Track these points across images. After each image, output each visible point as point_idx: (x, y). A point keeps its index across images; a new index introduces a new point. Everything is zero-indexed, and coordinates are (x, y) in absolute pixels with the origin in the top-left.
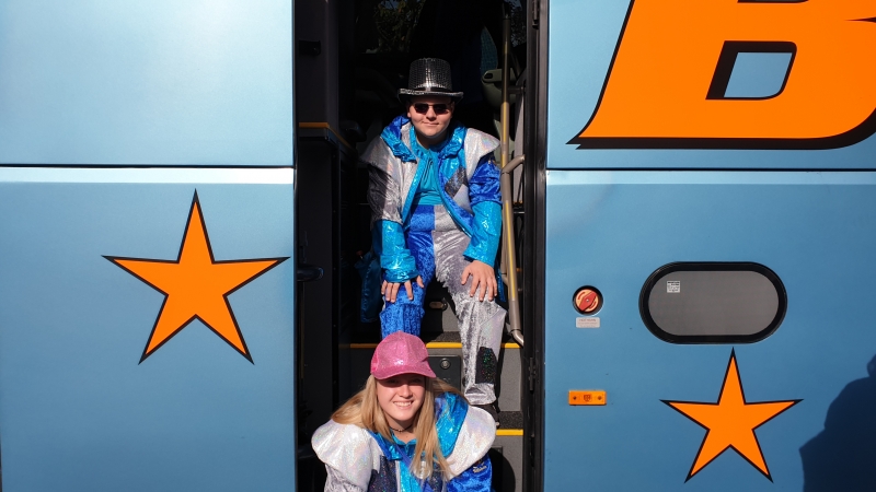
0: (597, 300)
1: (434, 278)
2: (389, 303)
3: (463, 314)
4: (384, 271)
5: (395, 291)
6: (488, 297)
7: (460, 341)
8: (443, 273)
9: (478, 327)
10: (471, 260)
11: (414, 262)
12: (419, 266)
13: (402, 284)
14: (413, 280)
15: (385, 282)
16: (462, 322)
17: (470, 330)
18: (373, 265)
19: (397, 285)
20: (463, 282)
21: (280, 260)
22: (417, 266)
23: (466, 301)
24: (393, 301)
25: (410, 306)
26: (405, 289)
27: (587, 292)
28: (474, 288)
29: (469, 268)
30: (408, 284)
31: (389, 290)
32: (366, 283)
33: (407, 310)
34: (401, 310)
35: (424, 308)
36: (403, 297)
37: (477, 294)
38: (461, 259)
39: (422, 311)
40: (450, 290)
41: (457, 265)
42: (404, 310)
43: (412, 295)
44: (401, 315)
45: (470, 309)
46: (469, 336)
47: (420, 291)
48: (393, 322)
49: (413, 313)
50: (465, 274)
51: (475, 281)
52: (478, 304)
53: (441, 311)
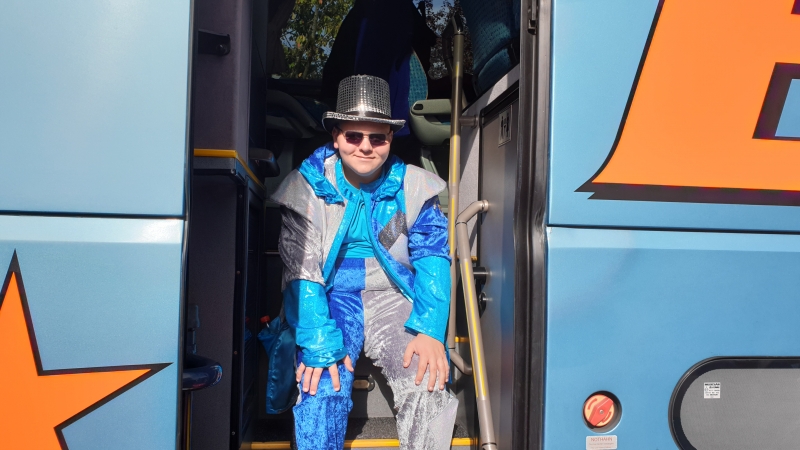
7: (395, 436)
30: (333, 369)
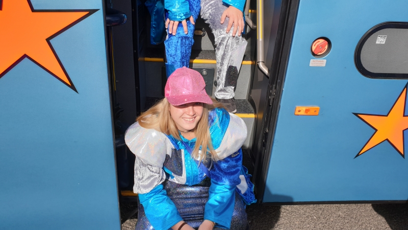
0: (326, 47)
1: (199, 16)
2: (171, 35)
3: (220, 44)
4: (166, 11)
5: (175, 27)
6: (238, 34)
7: (215, 58)
8: (206, 14)
9: (230, 53)
10: (227, 5)
11: (188, 6)
12: (191, 8)
13: (180, 22)
14: (188, 19)
15: (168, 20)
16: (219, 49)
17: (224, 54)
18: (158, 5)
19: (177, 23)
20: (222, 22)
21: (91, 12)
22: (190, 9)
23: (223, 36)
24: (174, 34)
25: (186, 38)
26: (182, 26)
27: (322, 41)
28: (229, 27)
29: (226, 11)
30: (184, 22)
31: (171, 26)
32: (153, 18)
33: (184, 41)
34: (180, 41)
35: (194, 38)
36: (181, 32)
37: (231, 31)
38: (220, 4)
39: (193, 41)
40: (211, 26)
41: (217, 9)
42: (182, 40)
43: (187, 30)
44: (179, 44)
45: (226, 41)
46: (223, 59)
47: (192, 28)
48: (174, 48)
49: (187, 42)
50: (224, 16)
51: (231, 22)
52: (231, 38)
53: (201, 36)
